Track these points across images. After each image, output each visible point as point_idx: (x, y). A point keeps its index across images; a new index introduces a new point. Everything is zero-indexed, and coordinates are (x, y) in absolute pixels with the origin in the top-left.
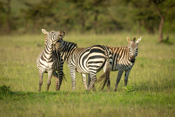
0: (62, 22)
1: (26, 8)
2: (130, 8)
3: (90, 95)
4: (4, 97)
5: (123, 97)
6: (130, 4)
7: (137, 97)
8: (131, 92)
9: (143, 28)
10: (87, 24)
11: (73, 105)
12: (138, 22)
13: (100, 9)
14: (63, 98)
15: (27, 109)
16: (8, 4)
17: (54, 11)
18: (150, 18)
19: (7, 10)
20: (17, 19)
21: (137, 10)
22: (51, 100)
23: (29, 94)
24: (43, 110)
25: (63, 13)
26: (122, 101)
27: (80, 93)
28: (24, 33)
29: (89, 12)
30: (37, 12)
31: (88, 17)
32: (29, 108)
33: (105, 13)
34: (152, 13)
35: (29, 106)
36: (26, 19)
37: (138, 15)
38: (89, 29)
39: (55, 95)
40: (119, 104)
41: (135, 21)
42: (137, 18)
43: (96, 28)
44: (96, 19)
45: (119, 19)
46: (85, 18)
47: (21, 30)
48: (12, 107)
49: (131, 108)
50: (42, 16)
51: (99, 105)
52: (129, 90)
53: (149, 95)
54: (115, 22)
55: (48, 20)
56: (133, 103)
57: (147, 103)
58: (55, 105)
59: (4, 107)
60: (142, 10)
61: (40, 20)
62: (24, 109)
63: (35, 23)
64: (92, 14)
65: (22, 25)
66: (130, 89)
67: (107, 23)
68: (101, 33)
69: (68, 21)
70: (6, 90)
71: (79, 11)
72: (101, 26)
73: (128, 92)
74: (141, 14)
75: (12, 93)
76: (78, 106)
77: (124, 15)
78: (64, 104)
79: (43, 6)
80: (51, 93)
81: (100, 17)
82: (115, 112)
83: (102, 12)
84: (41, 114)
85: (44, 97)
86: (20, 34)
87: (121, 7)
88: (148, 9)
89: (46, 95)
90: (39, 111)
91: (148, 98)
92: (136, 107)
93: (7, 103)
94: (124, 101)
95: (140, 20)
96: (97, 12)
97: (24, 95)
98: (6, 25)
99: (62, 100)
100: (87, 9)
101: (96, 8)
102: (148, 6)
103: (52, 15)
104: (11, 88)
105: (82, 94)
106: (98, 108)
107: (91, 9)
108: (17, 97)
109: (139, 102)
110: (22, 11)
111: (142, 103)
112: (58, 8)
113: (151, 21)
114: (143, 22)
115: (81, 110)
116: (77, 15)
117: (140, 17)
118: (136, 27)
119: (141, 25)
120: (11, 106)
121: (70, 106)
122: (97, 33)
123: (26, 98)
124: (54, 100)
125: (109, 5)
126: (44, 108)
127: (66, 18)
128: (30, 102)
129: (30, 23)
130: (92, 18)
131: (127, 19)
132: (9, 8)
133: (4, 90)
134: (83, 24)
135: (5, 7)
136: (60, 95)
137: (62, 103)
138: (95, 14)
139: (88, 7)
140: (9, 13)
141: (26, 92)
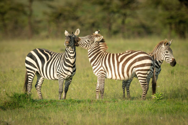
0: (87, 26)
1: (49, 11)
2: (160, 11)
3: (117, 104)
4: (25, 105)
5: (152, 105)
6: (160, 7)
7: (167, 105)
8: (160, 100)
9: (173, 33)
10: (114, 27)
11: (99, 114)
12: (168, 26)
13: (128, 12)
14: (88, 106)
15: (49, 118)
16: (29, 7)
17: (79, 14)
18: (181, 22)
19: (28, 13)
20: (39, 22)
21: (167, 13)
22: (75, 108)
23: (51, 102)
24: (66, 119)
25: (89, 16)
26: (151, 110)
27: (106, 101)
28: (47, 37)
29: (116, 15)
30: (60, 15)
31: (115, 21)
32: (51, 117)
33: (134, 16)
34: (182, 16)
35: (52, 114)
36: (49, 22)
37: (168, 19)
38: (116, 33)
39: (79, 103)
40: (148, 113)
41: (165, 25)
42: (167, 21)
43: (123, 33)
44: (123, 22)
45: (148, 23)
46: (112, 21)
47: (44, 34)
48: (33, 116)
49: (161, 117)
50: (66, 19)
51: (126, 114)
52: (158, 98)
53: (180, 104)
54: (143, 26)
55: (72, 23)
56: (163, 112)
57: (178, 112)
58: (80, 113)
59: (25, 116)
60: (173, 13)
61: (64, 24)
62: (46, 118)
63: (58, 27)
64: (119, 17)
65: (44, 29)
66: (160, 97)
67: (135, 27)
68: (129, 37)
69: (93, 25)
70: (28, 98)
71: (105, 14)
72: (128, 30)
73: (157, 100)
74: (172, 18)
75: (33, 101)
76: (104, 115)
77: (154, 19)
78: (89, 113)
79: (67, 8)
80: (75, 101)
81: (128, 20)
82: (144, 121)
83: (130, 15)
84: (65, 123)
85: (68, 105)
86: (43, 39)
87: (150, 10)
88: (179, 12)
89: (70, 103)
90: (62, 121)
91: (179, 107)
92: (165, 116)
93: (28, 111)
94: (153, 110)
95: (170, 24)
96: (125, 15)
97: (47, 102)
98: (27, 29)
99: (87, 108)
100: (114, 12)
101: (123, 11)
102: (179, 9)
103: (76, 18)
104: (32, 96)
105: (108, 102)
106: (125, 117)
107: (118, 12)
108: (38, 105)
109: (168, 111)
110: (45, 13)
111: (172, 112)
112: (83, 11)
113: (182, 25)
114: (173, 26)
115: (107, 120)
116: (103, 19)
117: (170, 21)
118: (166, 31)
119: (171, 29)
120: (33, 114)
121: (95, 115)
122: (124, 37)
123: (48, 106)
124: (78, 108)
125: (137, 8)
126: (68, 117)
127: (92, 21)
128: (53, 111)
129: (53, 27)
130: (119, 21)
131: (157, 23)
132: (31, 11)
133: (25, 98)
134: (110, 29)
135: (26, 9)
136: (84, 103)
137: (87, 111)
138: (122, 17)
139: (115, 10)
140: (30, 16)
141: (49, 99)
